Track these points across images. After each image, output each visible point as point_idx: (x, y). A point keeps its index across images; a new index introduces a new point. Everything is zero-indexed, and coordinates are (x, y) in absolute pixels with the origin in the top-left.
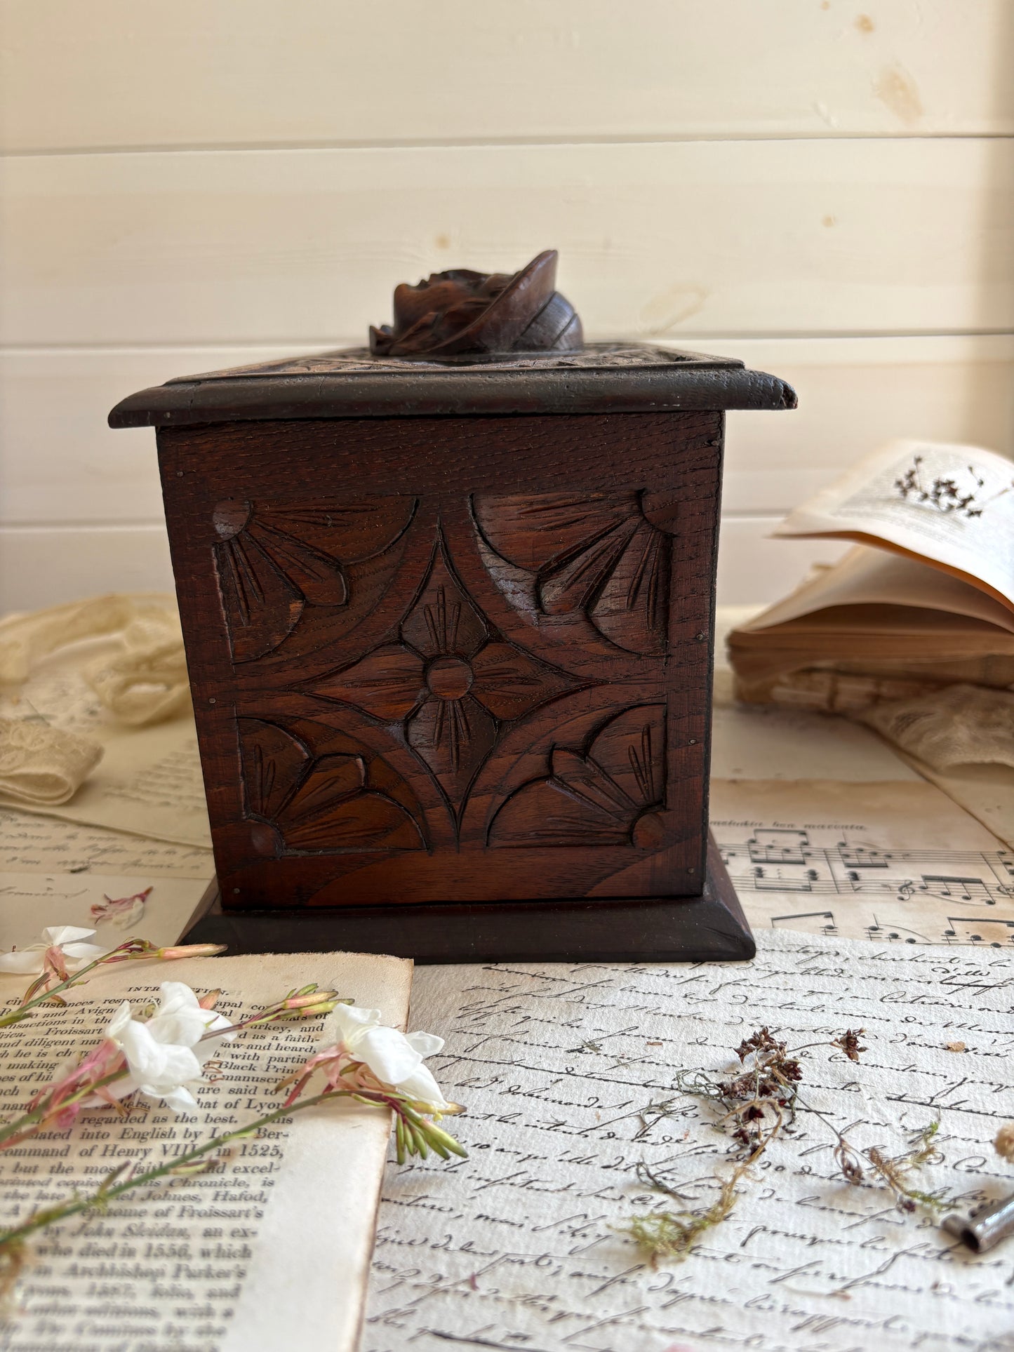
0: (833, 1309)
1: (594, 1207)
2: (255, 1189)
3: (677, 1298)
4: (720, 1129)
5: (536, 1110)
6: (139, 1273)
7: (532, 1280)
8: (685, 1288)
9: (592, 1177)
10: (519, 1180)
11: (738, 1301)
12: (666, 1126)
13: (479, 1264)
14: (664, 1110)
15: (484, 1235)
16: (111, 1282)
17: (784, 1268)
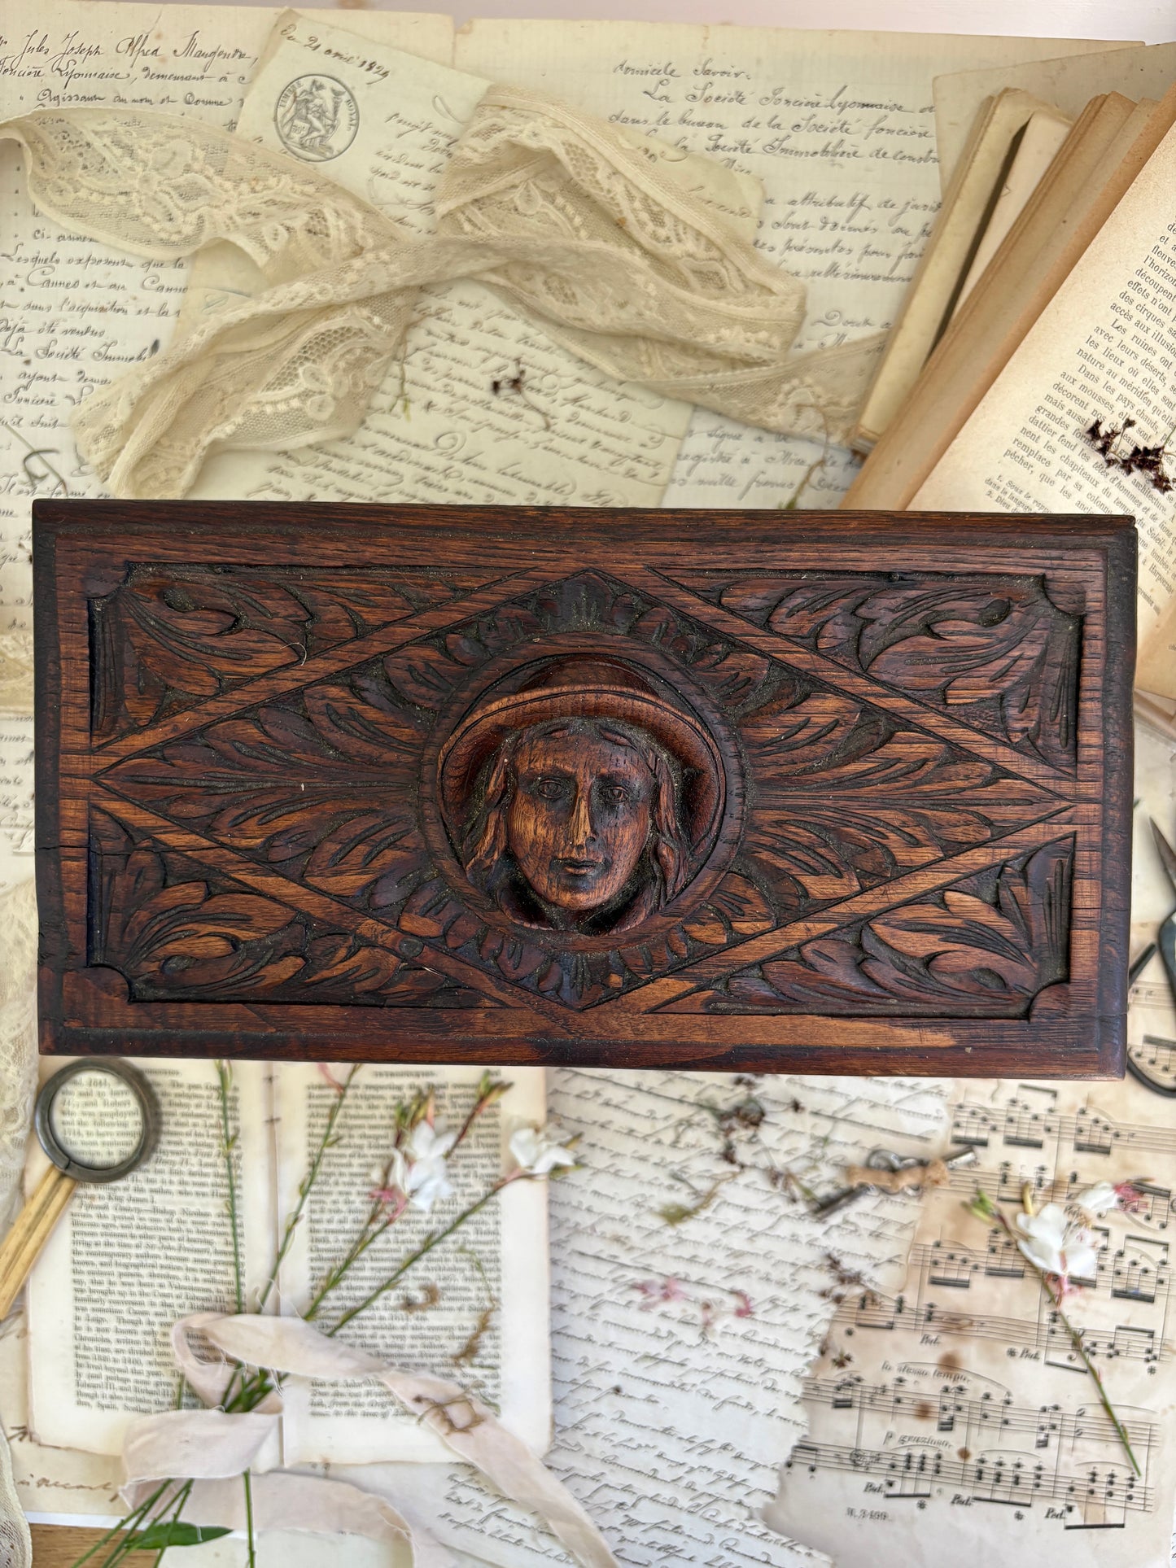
0: (746, 1247)
1: (647, 1190)
2: (492, 1227)
3: (681, 1241)
4: (716, 1136)
5: (621, 1120)
6: (455, 1269)
7: (620, 1230)
8: (684, 1236)
9: (647, 1172)
10: (612, 1170)
11: (706, 1242)
12: (690, 1136)
13: (594, 1219)
14: (688, 1124)
15: (599, 1205)
16: (446, 1273)
17: (730, 1224)
